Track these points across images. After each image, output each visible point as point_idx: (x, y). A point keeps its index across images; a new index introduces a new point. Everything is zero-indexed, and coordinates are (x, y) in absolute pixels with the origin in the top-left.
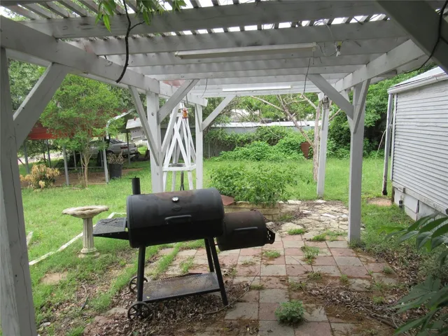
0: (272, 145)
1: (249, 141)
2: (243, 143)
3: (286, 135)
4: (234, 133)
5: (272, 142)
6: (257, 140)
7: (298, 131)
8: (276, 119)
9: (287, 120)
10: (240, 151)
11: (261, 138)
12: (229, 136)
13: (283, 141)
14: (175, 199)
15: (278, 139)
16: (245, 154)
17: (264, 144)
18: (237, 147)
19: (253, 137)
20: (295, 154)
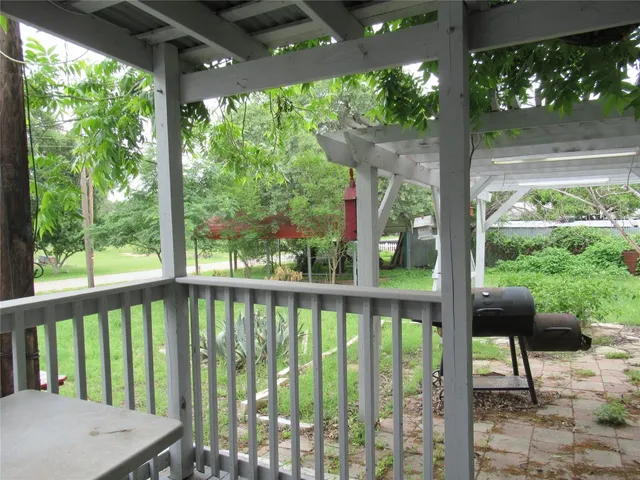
0: (576, 253)
1: (539, 248)
2: (529, 250)
3: (599, 239)
4: (516, 235)
5: (576, 248)
6: (552, 246)
7: (618, 234)
8: (580, 216)
9: (598, 218)
10: (524, 261)
11: (558, 243)
12: (509, 240)
13: (594, 248)
14: (486, 294)
15: (586, 245)
16: (533, 265)
17: (564, 252)
18: (520, 255)
19: (546, 242)
20: (613, 267)
